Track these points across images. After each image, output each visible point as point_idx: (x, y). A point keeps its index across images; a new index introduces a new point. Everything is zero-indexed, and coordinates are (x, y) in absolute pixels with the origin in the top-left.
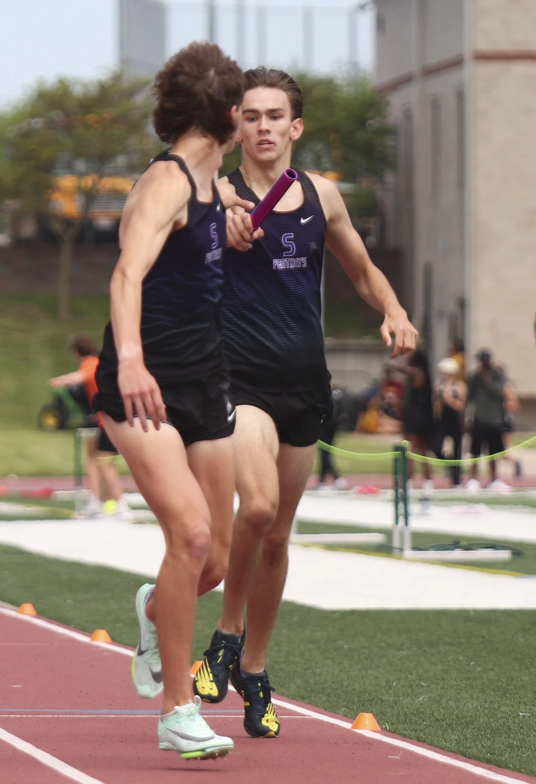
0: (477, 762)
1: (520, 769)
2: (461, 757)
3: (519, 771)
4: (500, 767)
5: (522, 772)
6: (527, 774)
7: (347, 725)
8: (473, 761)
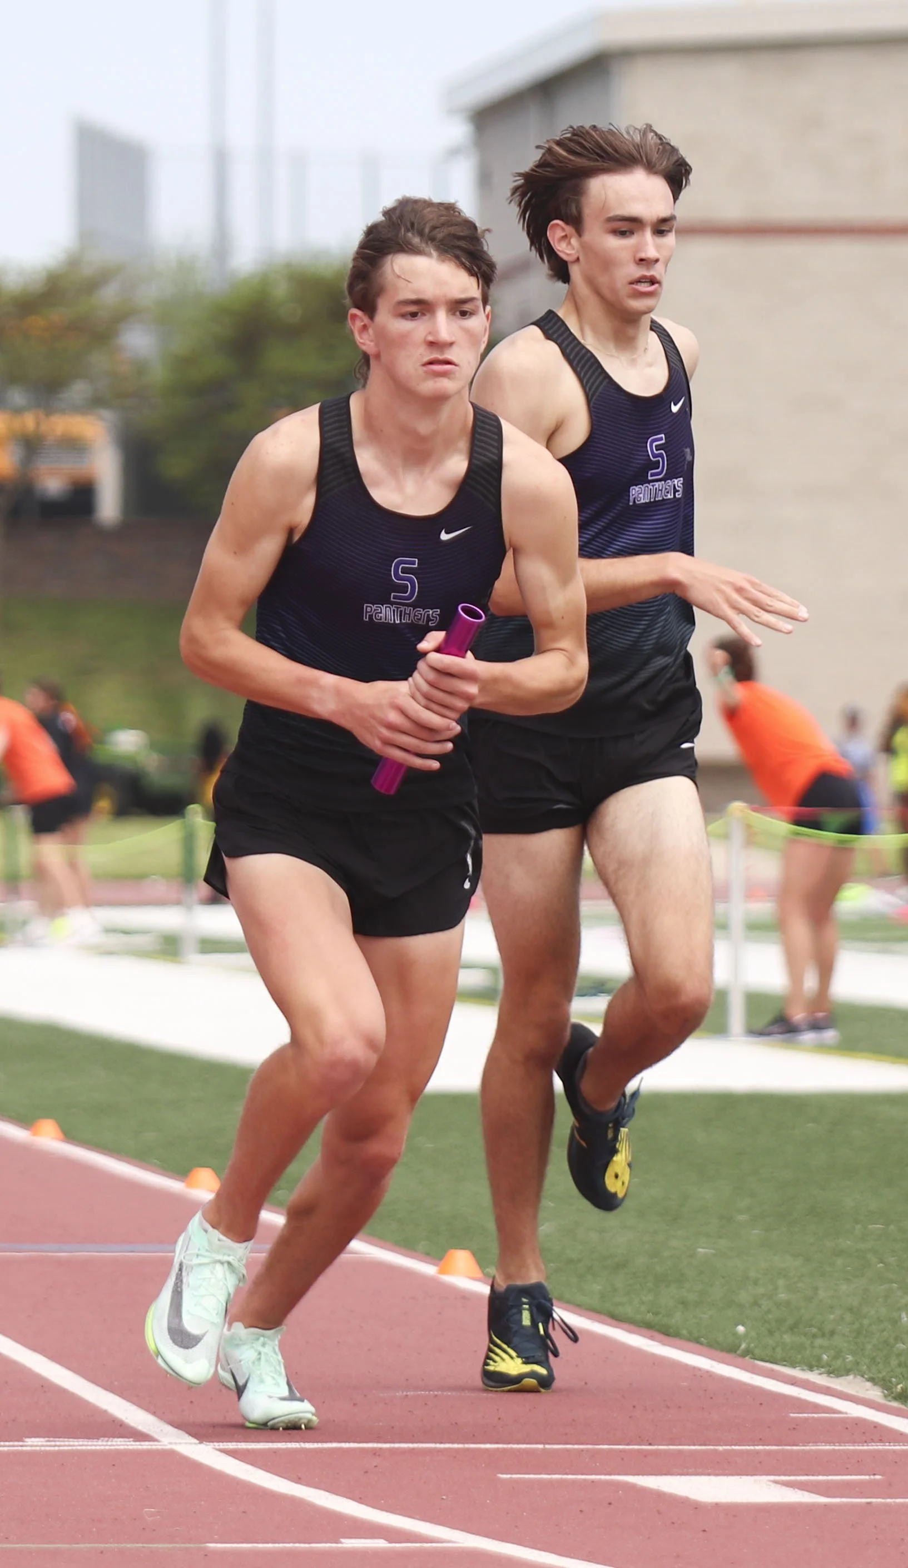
0: (632, 1327)
1: (699, 1337)
2: (609, 1320)
3: (697, 1341)
4: (667, 1334)
5: (701, 1344)
6: (710, 1345)
7: (429, 1269)
8: (626, 1326)
